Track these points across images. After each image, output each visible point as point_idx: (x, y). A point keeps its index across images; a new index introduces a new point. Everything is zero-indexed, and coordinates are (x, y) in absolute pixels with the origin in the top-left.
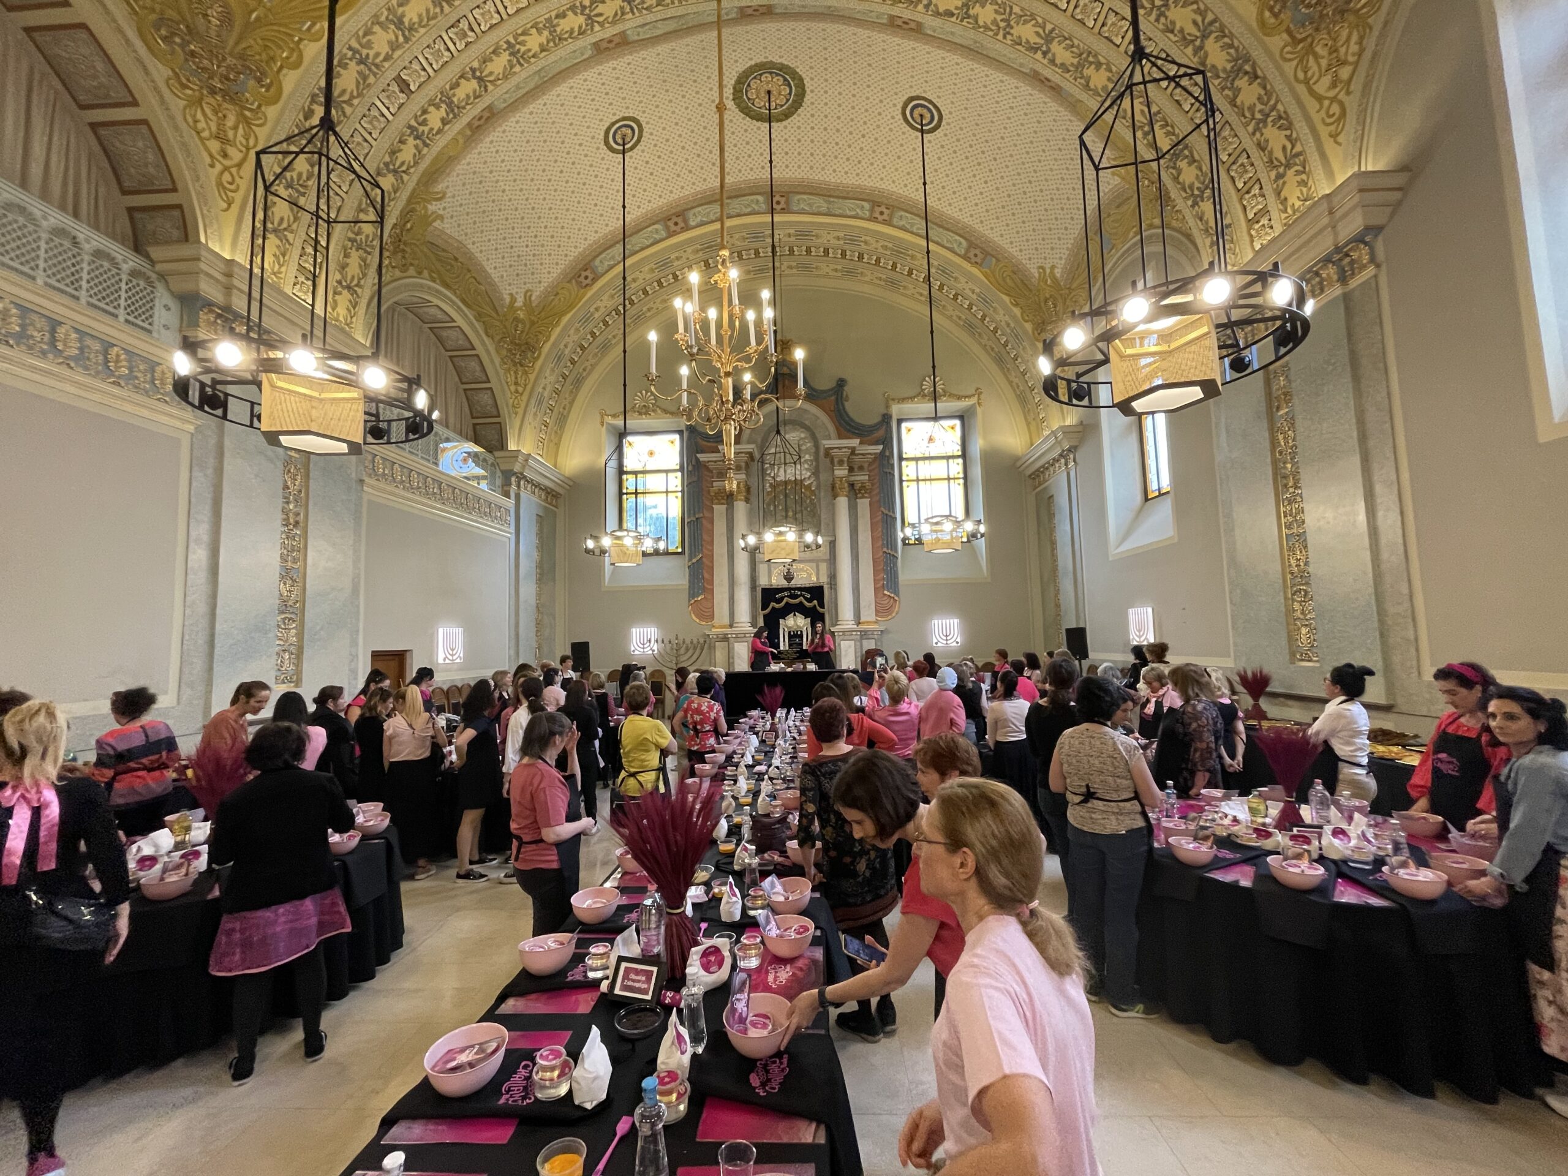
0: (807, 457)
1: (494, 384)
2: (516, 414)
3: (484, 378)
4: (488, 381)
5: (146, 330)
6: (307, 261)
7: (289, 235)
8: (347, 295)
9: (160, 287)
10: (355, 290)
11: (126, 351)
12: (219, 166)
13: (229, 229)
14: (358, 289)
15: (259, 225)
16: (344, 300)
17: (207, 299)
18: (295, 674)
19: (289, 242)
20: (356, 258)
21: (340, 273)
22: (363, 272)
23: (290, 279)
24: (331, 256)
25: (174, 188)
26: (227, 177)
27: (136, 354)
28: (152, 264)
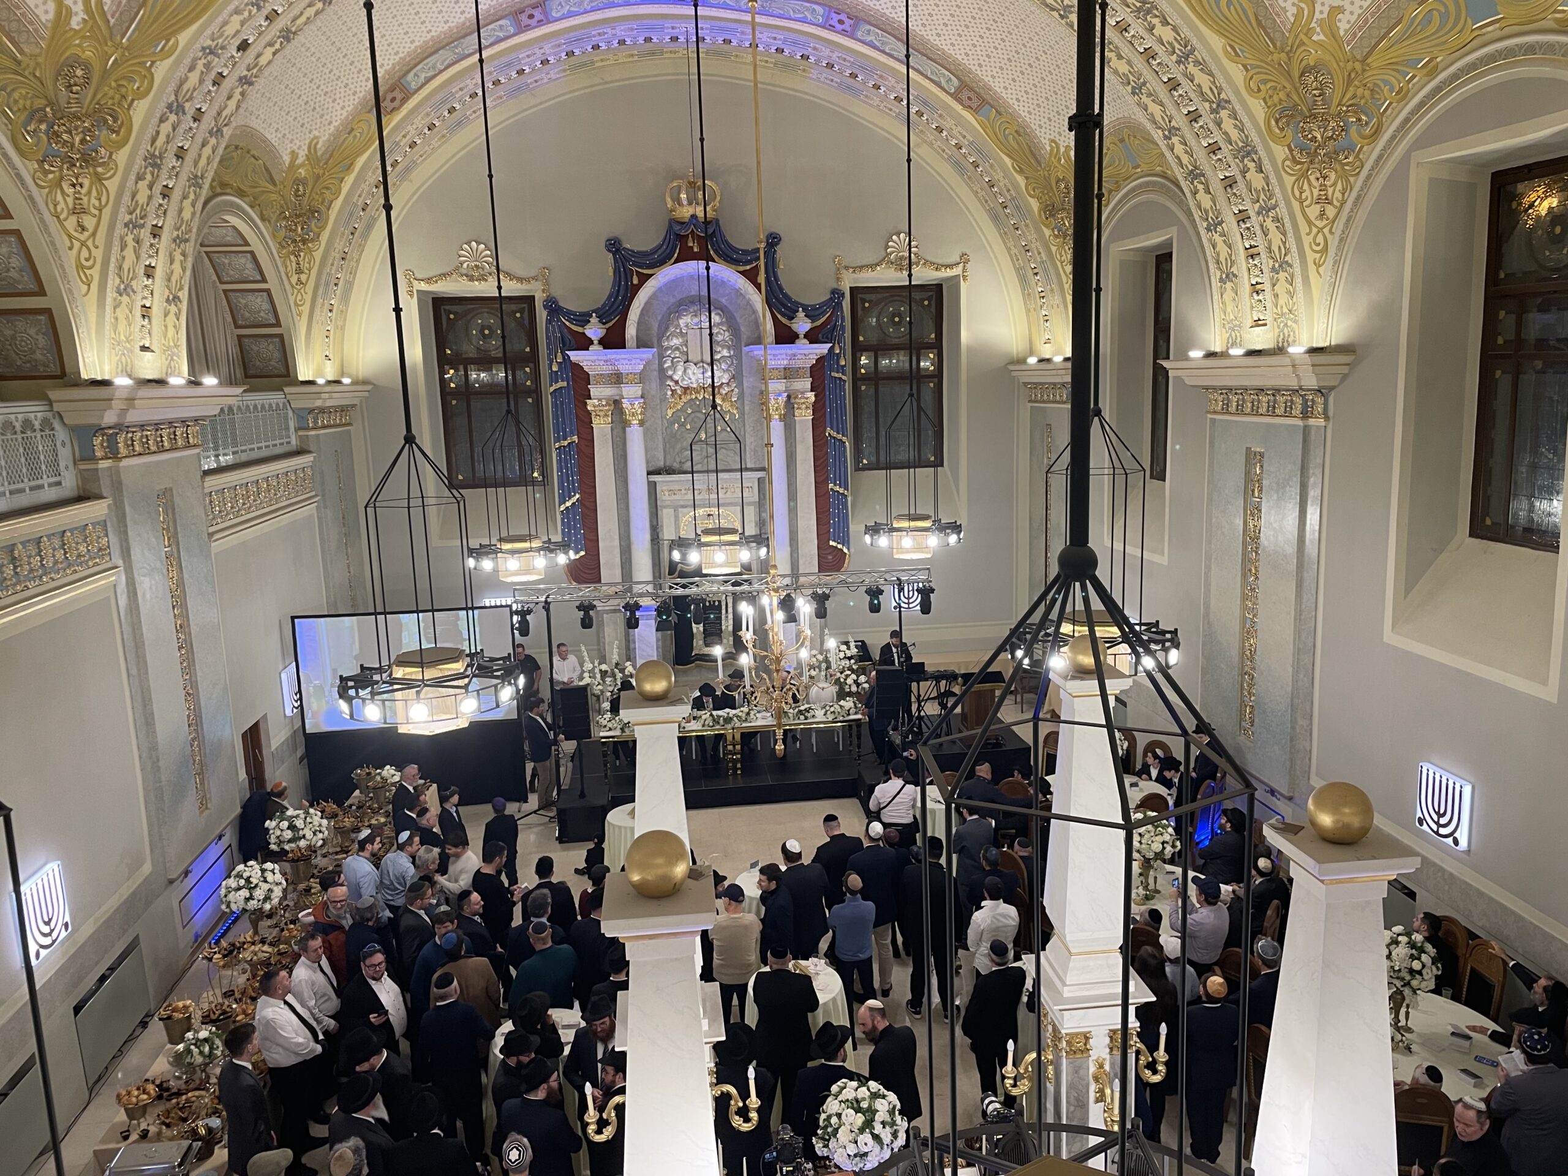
0: (725, 353)
1: (272, 284)
2: (300, 315)
3: (259, 278)
4: (264, 280)
5: (59, 483)
6: (145, 298)
7: (134, 283)
8: (173, 309)
9: (57, 425)
10: (178, 298)
11: (71, 530)
12: (77, 244)
13: (93, 317)
14: (180, 294)
15: (115, 295)
16: (171, 317)
17: (103, 426)
18: (204, 796)
19: (134, 292)
20: (178, 257)
21: (168, 287)
22: (184, 270)
23: (137, 335)
24: (159, 273)
25: (42, 292)
26: (85, 253)
27: (76, 528)
28: (50, 404)
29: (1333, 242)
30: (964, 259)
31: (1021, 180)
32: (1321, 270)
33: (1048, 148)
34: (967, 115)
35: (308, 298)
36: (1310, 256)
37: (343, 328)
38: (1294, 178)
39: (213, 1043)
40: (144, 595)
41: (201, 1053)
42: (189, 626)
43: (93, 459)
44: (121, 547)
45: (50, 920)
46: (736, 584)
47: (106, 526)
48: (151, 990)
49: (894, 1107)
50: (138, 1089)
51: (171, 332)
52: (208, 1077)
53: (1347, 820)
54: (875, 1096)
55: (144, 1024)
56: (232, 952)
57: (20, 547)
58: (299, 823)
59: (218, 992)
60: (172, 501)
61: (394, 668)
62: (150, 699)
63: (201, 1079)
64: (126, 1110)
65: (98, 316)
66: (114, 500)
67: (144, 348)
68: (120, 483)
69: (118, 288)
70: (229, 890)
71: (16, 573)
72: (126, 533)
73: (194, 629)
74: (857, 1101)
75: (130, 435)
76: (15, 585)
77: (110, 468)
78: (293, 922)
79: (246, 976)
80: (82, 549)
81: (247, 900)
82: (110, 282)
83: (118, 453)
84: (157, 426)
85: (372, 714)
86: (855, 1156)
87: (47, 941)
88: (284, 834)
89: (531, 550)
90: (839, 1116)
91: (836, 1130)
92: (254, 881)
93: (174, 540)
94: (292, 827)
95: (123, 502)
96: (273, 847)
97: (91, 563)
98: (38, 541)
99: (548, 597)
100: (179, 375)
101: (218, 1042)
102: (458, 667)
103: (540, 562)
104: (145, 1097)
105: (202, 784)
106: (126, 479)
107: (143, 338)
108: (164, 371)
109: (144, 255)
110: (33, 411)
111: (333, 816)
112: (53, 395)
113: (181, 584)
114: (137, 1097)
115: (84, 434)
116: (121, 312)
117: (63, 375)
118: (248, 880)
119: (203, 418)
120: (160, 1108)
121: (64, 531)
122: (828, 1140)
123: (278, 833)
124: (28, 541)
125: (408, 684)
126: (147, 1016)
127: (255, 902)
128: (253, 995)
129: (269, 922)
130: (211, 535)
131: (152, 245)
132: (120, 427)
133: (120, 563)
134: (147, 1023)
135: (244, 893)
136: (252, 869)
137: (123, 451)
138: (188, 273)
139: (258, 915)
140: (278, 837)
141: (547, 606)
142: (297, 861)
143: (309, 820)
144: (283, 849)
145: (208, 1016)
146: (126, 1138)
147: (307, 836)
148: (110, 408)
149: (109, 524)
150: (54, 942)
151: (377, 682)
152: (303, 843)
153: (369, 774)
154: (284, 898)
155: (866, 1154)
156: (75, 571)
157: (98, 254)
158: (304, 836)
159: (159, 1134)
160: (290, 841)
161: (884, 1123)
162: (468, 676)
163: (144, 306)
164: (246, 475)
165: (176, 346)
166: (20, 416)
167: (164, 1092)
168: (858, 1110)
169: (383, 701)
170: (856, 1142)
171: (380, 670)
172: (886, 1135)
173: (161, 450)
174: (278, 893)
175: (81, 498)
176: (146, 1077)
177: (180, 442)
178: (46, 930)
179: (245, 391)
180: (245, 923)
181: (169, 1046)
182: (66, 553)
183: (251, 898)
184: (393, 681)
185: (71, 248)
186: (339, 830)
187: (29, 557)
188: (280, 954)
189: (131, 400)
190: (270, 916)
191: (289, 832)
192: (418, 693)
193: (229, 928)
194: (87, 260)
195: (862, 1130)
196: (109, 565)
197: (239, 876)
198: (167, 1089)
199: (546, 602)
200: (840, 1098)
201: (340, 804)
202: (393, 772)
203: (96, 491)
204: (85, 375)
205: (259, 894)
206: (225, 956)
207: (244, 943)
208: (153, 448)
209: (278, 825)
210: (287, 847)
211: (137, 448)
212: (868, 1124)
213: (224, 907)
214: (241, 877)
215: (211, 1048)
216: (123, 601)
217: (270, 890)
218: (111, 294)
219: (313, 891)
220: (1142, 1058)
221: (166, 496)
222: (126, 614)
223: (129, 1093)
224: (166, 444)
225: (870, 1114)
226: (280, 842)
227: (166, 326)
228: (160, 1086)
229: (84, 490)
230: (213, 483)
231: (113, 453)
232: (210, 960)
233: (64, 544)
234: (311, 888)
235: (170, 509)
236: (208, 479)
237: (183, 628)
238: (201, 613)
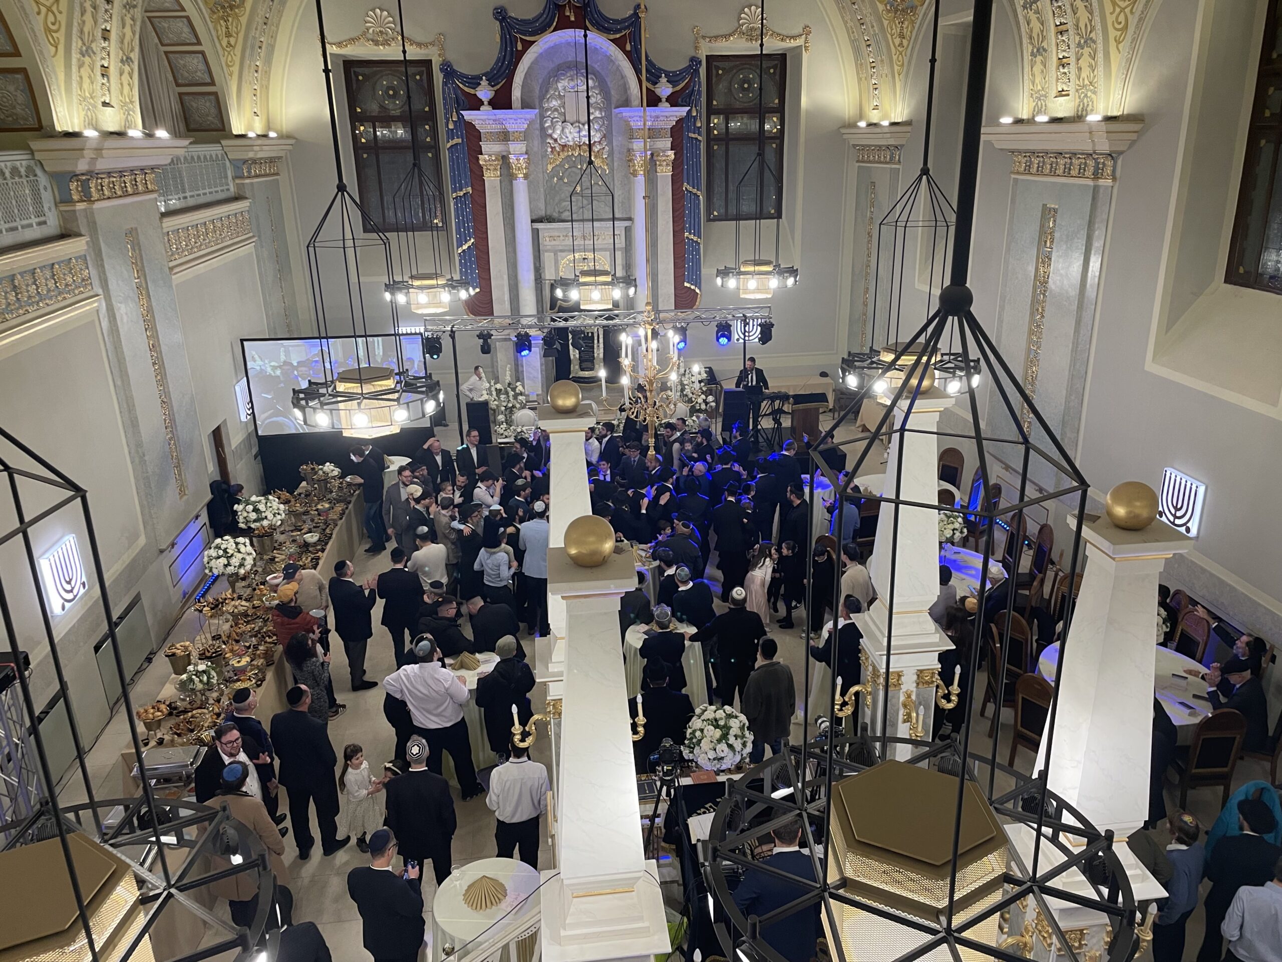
0: (597, 114)
1: (206, 47)
2: (231, 75)
3: (194, 40)
4: (199, 43)
5: (45, 223)
6: (103, 59)
7: (94, 45)
8: (127, 68)
9: (39, 172)
10: (131, 59)
11: (58, 263)
12: (43, 10)
13: (61, 76)
14: (132, 55)
15: (79, 56)
16: (126, 76)
17: (78, 172)
18: (182, 485)
19: (94, 53)
20: (129, 21)
21: (121, 49)
22: (134, 33)
23: (99, 92)
24: (113, 36)
25: (17, 53)
26: (51, 18)
27: (62, 262)
28: (32, 153)
29: (1133, 21)
30: (807, 31)
32: (1121, 46)
35: (237, 60)
36: (1112, 33)
37: (267, 88)
39: (210, 674)
40: (122, 320)
41: (201, 681)
42: (159, 345)
43: (71, 201)
44: (100, 277)
45: (71, 580)
46: (609, 318)
47: (86, 259)
48: (152, 635)
49: (744, 725)
50: (153, 708)
51: (126, 89)
52: (207, 699)
54: (730, 716)
55: (149, 660)
56: (216, 606)
57: (19, 277)
58: (261, 507)
59: (209, 636)
60: (138, 239)
61: (338, 384)
62: (134, 405)
63: (202, 700)
64: (145, 723)
65: (66, 75)
66: (91, 237)
67: (105, 104)
68: (95, 223)
69: (81, 50)
70: (210, 558)
71: (18, 299)
72: (103, 266)
73: (164, 348)
74: (716, 720)
75: (99, 181)
76: (18, 309)
77: (85, 210)
78: (263, 583)
79: (228, 624)
80: (69, 279)
81: (226, 566)
82: (74, 44)
83: (91, 197)
84: (121, 173)
85: (322, 421)
86: (714, 759)
87: (69, 596)
88: (250, 515)
89: (437, 286)
90: (702, 730)
91: (699, 741)
92: (230, 551)
93: (142, 272)
94: (256, 510)
95: (98, 239)
97: (77, 292)
98: (33, 272)
99: (453, 327)
100: (135, 128)
101: (213, 673)
102: (390, 383)
103: (445, 297)
104: (159, 714)
105: (180, 475)
106: (99, 220)
107: (104, 95)
108: (123, 124)
109: (100, 20)
110: (17, 159)
111: (286, 502)
112: (35, 145)
113: (150, 310)
114: (153, 714)
115: (62, 179)
116: (85, 72)
117: (40, 128)
118: (225, 551)
119: (158, 167)
120: (172, 722)
121: (53, 264)
122: (693, 748)
123: (245, 514)
124: (25, 272)
125: (349, 397)
126: (151, 653)
127: (232, 568)
128: (237, 638)
129: (243, 583)
130: (171, 269)
131: (106, 11)
132: (92, 174)
133: (100, 291)
134: (151, 659)
135: (223, 561)
137: (95, 196)
138: (137, 36)
139: (234, 579)
140: (245, 518)
142: (262, 536)
143: (269, 504)
144: (250, 528)
145: (204, 654)
146: (146, 744)
147: (269, 517)
148: (83, 157)
149: (88, 258)
150: (75, 596)
151: (324, 395)
152: (265, 523)
153: (313, 469)
154: (254, 565)
155: (722, 758)
156: (65, 298)
157: (62, 18)
158: (266, 517)
159: (172, 741)
160: (255, 521)
161: (736, 736)
162: (398, 391)
163: (103, 66)
164: (195, 217)
165: (132, 102)
166: (8, 164)
167: (173, 711)
168: (717, 726)
169: (331, 410)
170: (715, 750)
171: (325, 384)
172: (738, 745)
173: (126, 194)
174: (249, 561)
175: (62, 236)
176: (158, 699)
177: (140, 188)
179: (191, 143)
180: (223, 583)
181: (173, 676)
182: (56, 283)
183: (229, 564)
184: (337, 394)
185: (38, 13)
186: (290, 513)
187: (27, 285)
188: (254, 607)
189: (99, 150)
190: (244, 578)
191: (254, 514)
192: (359, 404)
193: (209, 588)
194: (53, 24)
195: (719, 741)
196: (91, 293)
197: (218, 547)
198: (175, 708)
199: (452, 331)
200: (703, 718)
201: (291, 493)
202: (332, 468)
203: (75, 229)
204: (58, 128)
205: (235, 561)
206: (212, 609)
207: (226, 599)
208: (119, 193)
209: (245, 508)
210: (253, 526)
211: (106, 192)
212: (724, 737)
213: (207, 571)
214: (220, 548)
215: (209, 678)
216: (105, 324)
217: (243, 559)
218: (75, 56)
219: (277, 560)
220: (940, 691)
221: (132, 233)
222: (108, 335)
223: (146, 711)
224: (129, 189)
225: (726, 729)
226: (247, 522)
227: (122, 84)
228: (170, 705)
229: (65, 229)
230: (170, 223)
231: (87, 197)
232: (201, 611)
233: (54, 275)
234: (275, 557)
235: (137, 245)
236: (165, 220)
237: (155, 347)
238: (170, 336)
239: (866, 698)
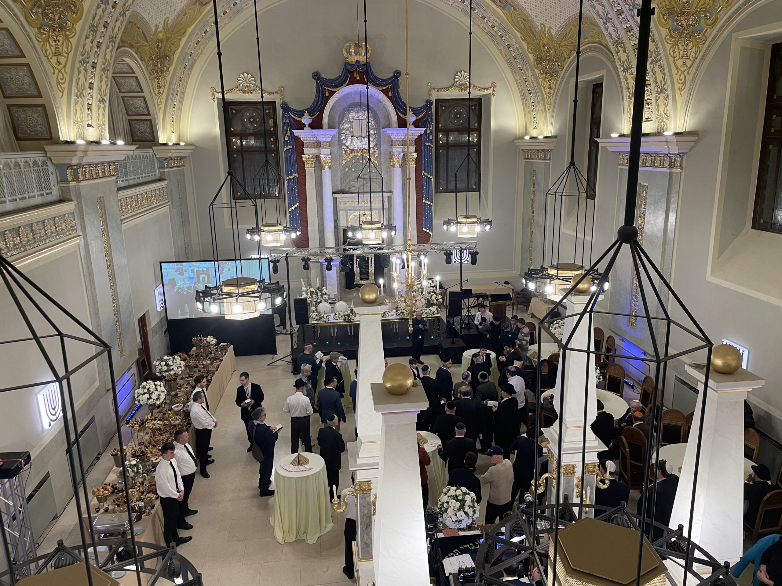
1: (146, 94)
2: (160, 110)
3: (139, 90)
4: (142, 91)
5: (51, 193)
6: (89, 99)
7: (84, 92)
8: (102, 105)
9: (49, 163)
10: (104, 100)
11: (58, 217)
12: (57, 71)
13: (65, 109)
14: (105, 98)
15: (75, 97)
16: (101, 110)
17: (72, 164)
18: (122, 349)
19: (84, 96)
20: (104, 79)
21: (99, 94)
22: (107, 85)
23: (86, 119)
24: (95, 87)
25: (40, 96)
26: (60, 76)
27: (60, 216)
28: (46, 153)
29: (689, 78)
30: (494, 85)
31: (525, 45)
32: (682, 93)
33: (540, 28)
34: (498, 10)
35: (164, 101)
36: (677, 86)
37: (180, 117)
38: (671, 45)
39: (138, 467)
40: (93, 250)
41: (133, 471)
42: (113, 265)
43: (67, 181)
44: (81, 225)
45: (55, 408)
46: (381, 249)
47: (74, 215)
48: (100, 442)
49: (474, 499)
50: (103, 488)
51: (101, 116)
52: (136, 483)
53: (730, 362)
54: (465, 494)
55: (98, 458)
56: (142, 424)
57: (35, 225)
58: (170, 363)
59: (137, 444)
60: (104, 203)
61: (223, 287)
62: (97, 301)
63: (132, 483)
64: (97, 498)
65: (67, 108)
66: (77, 202)
67: (89, 125)
68: (80, 193)
69: (77, 94)
70: (139, 394)
71: (34, 238)
72: (83, 219)
73: (115, 267)
74: (456, 496)
75: (84, 169)
76: (34, 243)
77: (75, 186)
78: (170, 410)
79: (149, 435)
80: (64, 226)
81: (148, 399)
82: (73, 91)
83: (79, 178)
84: (97, 165)
85: (214, 310)
86: (456, 521)
87: (54, 418)
88: (163, 368)
89: (278, 230)
90: (448, 503)
91: (446, 510)
92: (152, 390)
93: (105, 223)
94: (167, 365)
95: (81, 203)
96: (158, 374)
97: (68, 234)
98: (43, 222)
99: (287, 254)
100: (105, 139)
101: (140, 466)
102: (255, 287)
103: (283, 237)
104: (107, 492)
105: (121, 343)
106: (83, 192)
107: (89, 120)
108: (98, 137)
109: (88, 78)
110: (38, 156)
111: (184, 360)
112: (47, 148)
113: (109, 245)
114: (103, 492)
115: (62, 168)
116: (78, 107)
117: (51, 138)
118: (148, 389)
119: (117, 161)
120: (114, 497)
121: (55, 217)
122: (442, 514)
123: (160, 367)
124: (39, 222)
125: (230, 295)
126: (99, 454)
127: (152, 400)
128: (155, 444)
129: (158, 410)
130: (122, 220)
131: (92, 72)
132: (80, 165)
133: (81, 233)
134: (99, 458)
135: (147, 396)
136: (150, 384)
137: (81, 177)
138: (109, 87)
139: (152, 407)
140: (160, 369)
141: (287, 258)
142: (170, 381)
143: (175, 361)
144: (162, 375)
145: (135, 454)
146: (98, 512)
147: (174, 369)
148: (76, 155)
149: (75, 214)
150: (57, 418)
151: (215, 294)
152: (172, 373)
153: (201, 340)
154: (165, 399)
155: (461, 521)
156: (61, 237)
157: (67, 76)
158: (173, 369)
159: (114, 509)
160: (166, 371)
161: (469, 507)
162: (260, 292)
163: (88, 104)
164: (137, 191)
165: (104, 124)
166: (32, 159)
167: (115, 490)
168: (457, 500)
169: (220, 303)
170: (456, 515)
171: (216, 288)
172: (470, 512)
173: (98, 177)
174: (163, 396)
175: (61, 201)
176: (106, 482)
177: (107, 174)
178: (53, 412)
179: (137, 148)
180: (146, 410)
181: (115, 467)
182: (56, 228)
183: (150, 398)
184: (223, 293)
185: (54, 73)
186: (186, 366)
187: (40, 230)
188: (164, 425)
189: (85, 151)
190: (158, 407)
191: (166, 367)
192: (237, 299)
193: (135, 413)
194: (62, 79)
195: (459, 509)
196: (76, 235)
197: (144, 387)
198: (116, 489)
199: (286, 256)
200: (448, 494)
201: (187, 354)
202: (212, 339)
203: (69, 197)
204: (62, 139)
205: (154, 396)
206: (140, 426)
207: (147, 420)
208: (95, 176)
209: (160, 363)
210: (164, 374)
211: (87, 176)
212: (462, 507)
213: (137, 402)
214: (145, 388)
215: (138, 469)
216: (83, 253)
217: (159, 395)
218: (73, 97)
219: (179, 395)
221: (101, 199)
222: (84, 259)
223: (98, 490)
224: (100, 174)
225: (463, 502)
226: (161, 372)
227: (99, 114)
228: (112, 486)
229: (63, 196)
230: (123, 194)
231: (76, 179)
232: (133, 427)
233: (55, 224)
234: (178, 394)
235: (103, 207)
236: (120, 192)
237: (110, 267)
238: (119, 260)
239: (552, 482)
